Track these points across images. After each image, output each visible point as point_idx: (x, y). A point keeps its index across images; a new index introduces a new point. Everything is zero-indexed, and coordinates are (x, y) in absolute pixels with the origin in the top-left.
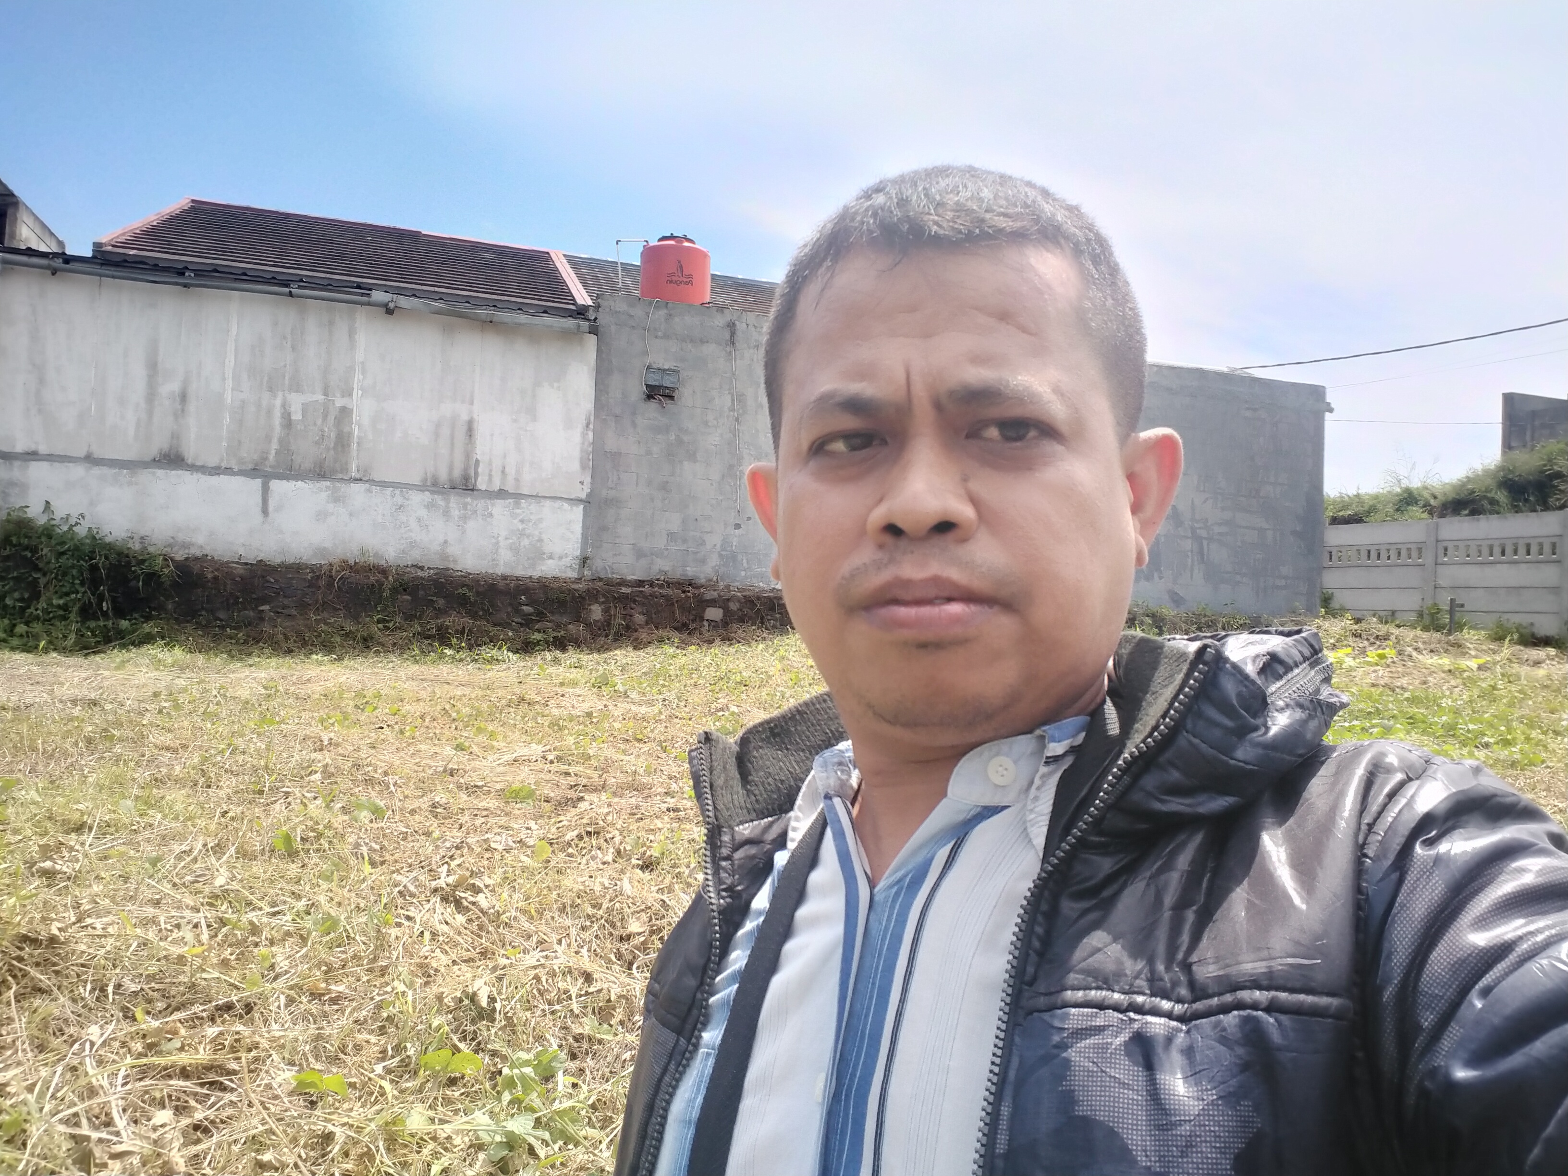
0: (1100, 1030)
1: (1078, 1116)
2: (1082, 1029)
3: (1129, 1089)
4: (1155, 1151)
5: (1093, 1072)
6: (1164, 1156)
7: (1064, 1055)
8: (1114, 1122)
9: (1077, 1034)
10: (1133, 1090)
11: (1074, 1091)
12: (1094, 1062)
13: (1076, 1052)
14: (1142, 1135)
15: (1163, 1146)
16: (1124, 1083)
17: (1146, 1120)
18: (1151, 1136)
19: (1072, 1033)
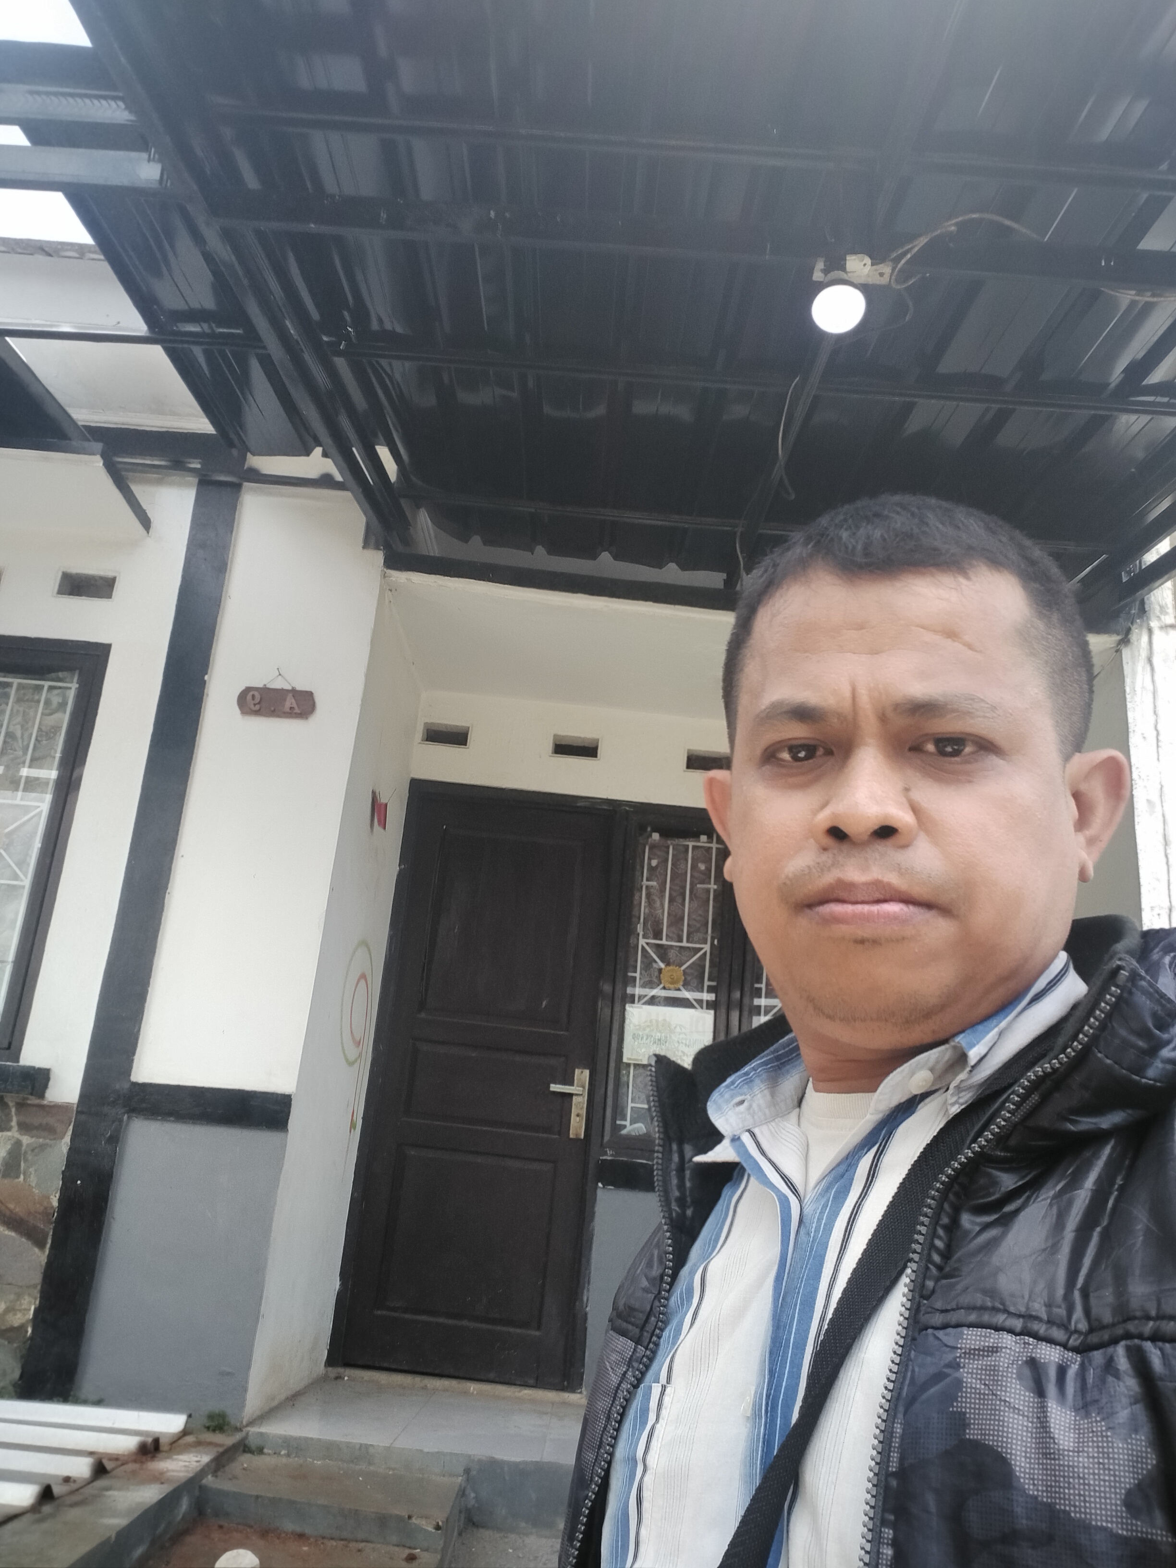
0: (994, 1350)
1: (969, 1440)
2: (975, 1349)
3: (1018, 1414)
4: (1042, 1480)
5: (984, 1394)
6: (1051, 1486)
7: (957, 1375)
8: (1002, 1447)
9: (970, 1354)
10: (1023, 1416)
11: (965, 1413)
12: (985, 1384)
13: (968, 1373)
14: (1030, 1463)
15: (1051, 1475)
16: (1014, 1408)
17: (1035, 1448)
18: (1039, 1464)
19: (965, 1353)
